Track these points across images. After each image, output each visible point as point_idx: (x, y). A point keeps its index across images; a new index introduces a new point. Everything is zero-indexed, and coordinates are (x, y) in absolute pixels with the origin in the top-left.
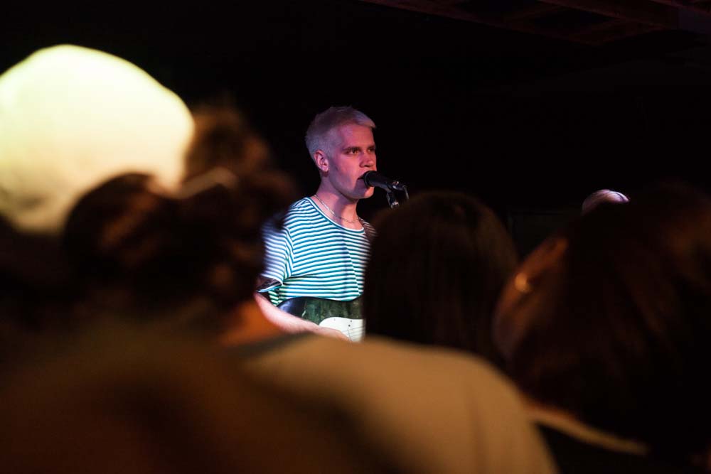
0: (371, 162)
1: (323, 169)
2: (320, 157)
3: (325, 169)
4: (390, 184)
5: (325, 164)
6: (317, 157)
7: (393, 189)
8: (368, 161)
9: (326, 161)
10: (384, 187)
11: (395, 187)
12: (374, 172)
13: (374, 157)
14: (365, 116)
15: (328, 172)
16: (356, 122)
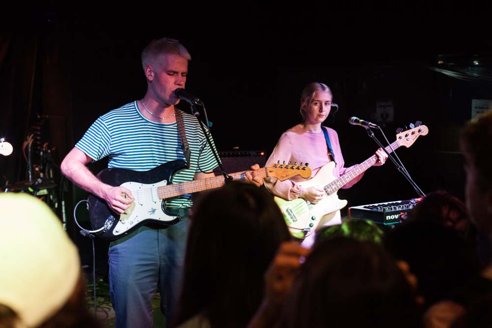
0: (182, 83)
1: (149, 78)
2: (149, 70)
3: (150, 78)
4: (193, 100)
5: (151, 76)
6: (147, 70)
7: (195, 104)
8: (180, 82)
9: (153, 74)
10: (189, 101)
11: (196, 103)
12: (183, 89)
13: (185, 79)
14: (186, 51)
15: (152, 81)
16: (179, 54)
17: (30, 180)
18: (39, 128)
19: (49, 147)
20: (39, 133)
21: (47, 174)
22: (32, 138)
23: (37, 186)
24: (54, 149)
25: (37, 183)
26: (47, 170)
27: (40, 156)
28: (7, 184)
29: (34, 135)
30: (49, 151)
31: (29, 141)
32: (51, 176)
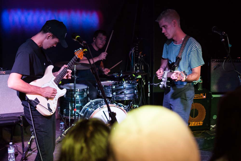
11: (223, 34)
17: (134, 71)
18: (137, 44)
19: (142, 54)
20: (137, 47)
21: (140, 67)
22: (134, 49)
23: (137, 73)
24: (144, 55)
25: (137, 72)
26: (141, 66)
27: (138, 58)
28: (121, 72)
29: (135, 48)
30: (142, 56)
31: (132, 51)
32: (143, 69)
